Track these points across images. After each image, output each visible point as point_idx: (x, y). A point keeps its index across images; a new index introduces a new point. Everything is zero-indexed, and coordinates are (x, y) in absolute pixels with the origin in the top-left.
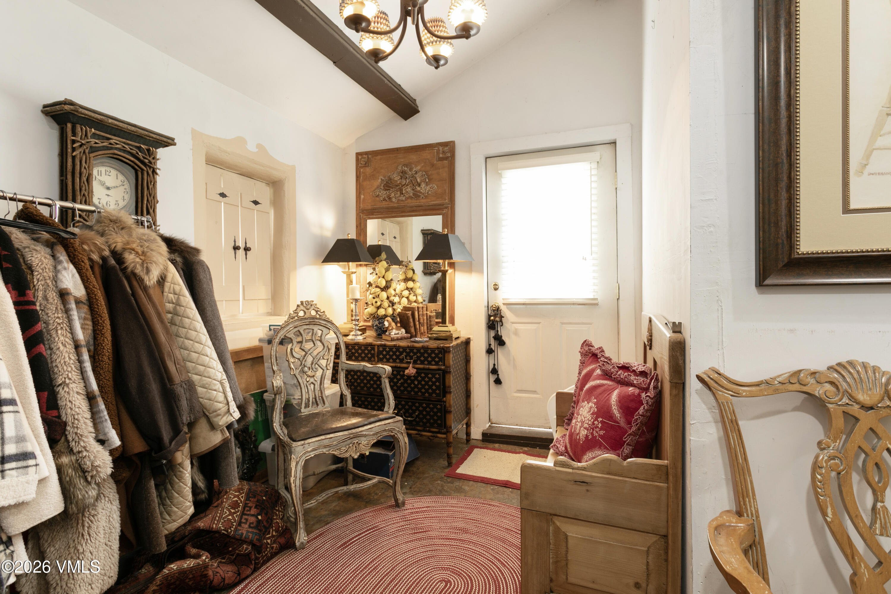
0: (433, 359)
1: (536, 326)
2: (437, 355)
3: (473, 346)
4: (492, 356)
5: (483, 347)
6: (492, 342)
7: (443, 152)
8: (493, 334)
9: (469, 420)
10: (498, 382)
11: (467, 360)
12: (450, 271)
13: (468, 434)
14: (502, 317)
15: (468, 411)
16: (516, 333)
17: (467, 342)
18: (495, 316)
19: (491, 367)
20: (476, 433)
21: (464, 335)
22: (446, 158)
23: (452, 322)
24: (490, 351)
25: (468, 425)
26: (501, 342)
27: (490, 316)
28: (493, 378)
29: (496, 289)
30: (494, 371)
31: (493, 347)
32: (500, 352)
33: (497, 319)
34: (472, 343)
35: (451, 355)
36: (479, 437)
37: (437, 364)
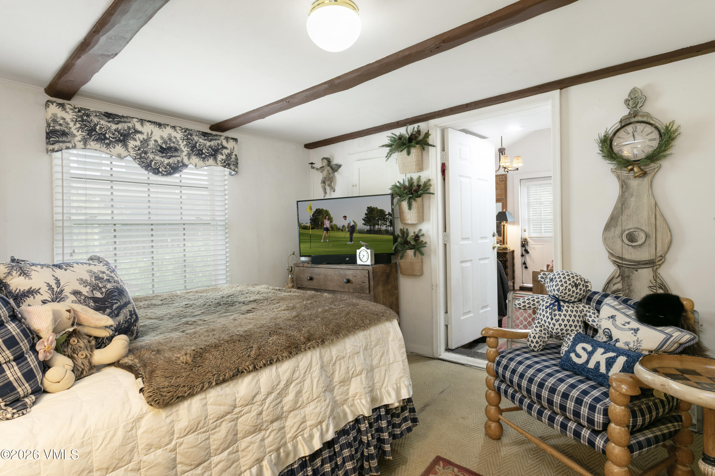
0: (501, 256)
1: (542, 246)
2: (502, 255)
3: (515, 253)
4: (523, 257)
5: (520, 254)
6: (524, 252)
7: (502, 178)
8: (524, 249)
9: (514, 281)
10: (526, 267)
11: (513, 258)
12: (506, 225)
13: (514, 287)
14: (527, 242)
15: (513, 278)
16: (534, 248)
17: (513, 252)
18: (525, 242)
19: (523, 262)
20: (517, 287)
21: (512, 249)
22: (503, 181)
23: (506, 244)
24: (522, 255)
25: (514, 283)
26: (527, 252)
27: (522, 242)
28: (524, 266)
29: (525, 231)
30: (524, 263)
31: (524, 254)
32: (527, 256)
33: (526, 243)
34: (515, 252)
35: (508, 255)
36: (518, 288)
37: (502, 258)
